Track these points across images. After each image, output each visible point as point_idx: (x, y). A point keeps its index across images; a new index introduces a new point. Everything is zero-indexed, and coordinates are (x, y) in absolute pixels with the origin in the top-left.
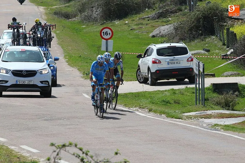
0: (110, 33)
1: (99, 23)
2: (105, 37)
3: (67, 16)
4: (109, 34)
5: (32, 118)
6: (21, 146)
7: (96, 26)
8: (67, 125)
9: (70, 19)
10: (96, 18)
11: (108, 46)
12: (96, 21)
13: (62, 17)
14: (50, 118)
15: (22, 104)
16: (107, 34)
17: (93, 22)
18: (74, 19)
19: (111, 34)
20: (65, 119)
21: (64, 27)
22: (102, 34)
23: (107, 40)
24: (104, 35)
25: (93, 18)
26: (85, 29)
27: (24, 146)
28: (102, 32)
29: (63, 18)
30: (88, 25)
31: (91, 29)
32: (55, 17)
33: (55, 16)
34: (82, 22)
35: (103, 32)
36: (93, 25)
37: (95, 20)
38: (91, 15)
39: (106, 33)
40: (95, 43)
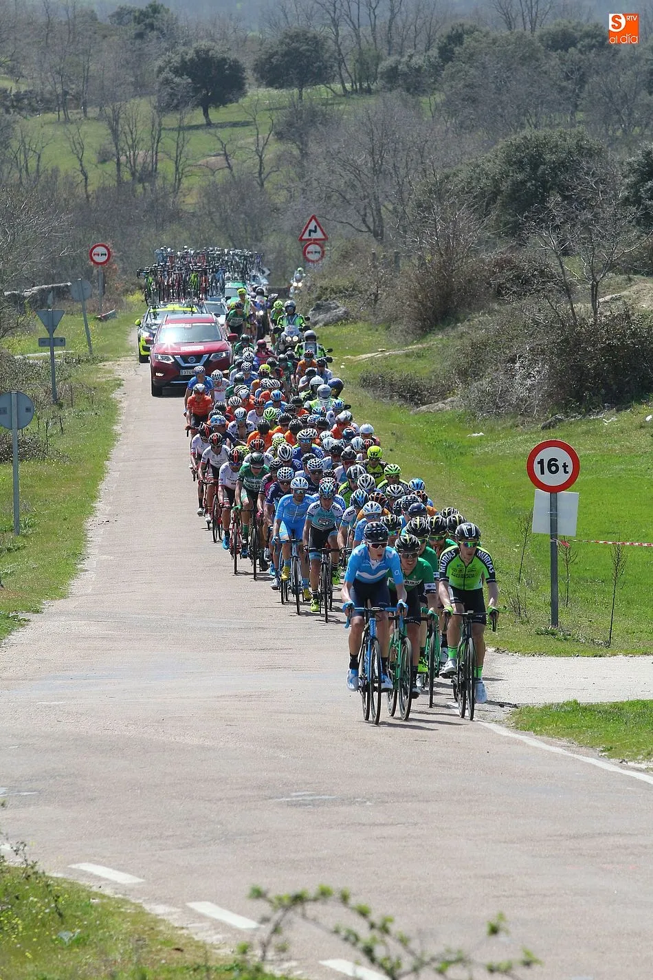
0: (565, 466)
1: (538, 420)
2: (548, 479)
3: (413, 394)
4: (561, 469)
5: (241, 796)
6: (192, 905)
7: (526, 433)
8: (374, 825)
9: (423, 404)
10: (526, 401)
11: (560, 513)
12: (526, 413)
13: (392, 397)
14: (311, 798)
15: (208, 743)
16: (553, 469)
17: (512, 418)
18: (441, 405)
19: (570, 469)
20: (368, 803)
21: (399, 439)
22: (537, 468)
23: (554, 490)
24: (542, 473)
25: (514, 401)
26: (480, 445)
27: (203, 903)
28: (536, 462)
29: (398, 401)
30: (492, 430)
31: (503, 444)
32: (366, 397)
33: (363, 392)
34: (469, 418)
35: (538, 459)
36: (513, 431)
37: (522, 410)
38: (507, 390)
39: (552, 463)
40: (518, 503)
